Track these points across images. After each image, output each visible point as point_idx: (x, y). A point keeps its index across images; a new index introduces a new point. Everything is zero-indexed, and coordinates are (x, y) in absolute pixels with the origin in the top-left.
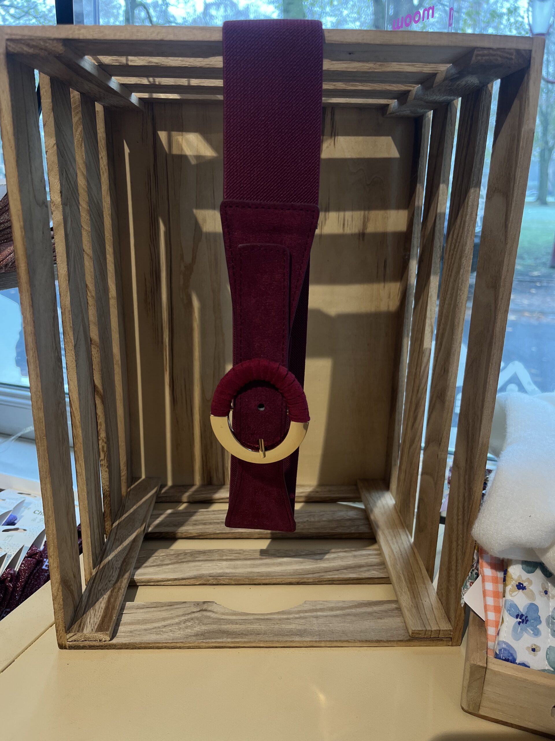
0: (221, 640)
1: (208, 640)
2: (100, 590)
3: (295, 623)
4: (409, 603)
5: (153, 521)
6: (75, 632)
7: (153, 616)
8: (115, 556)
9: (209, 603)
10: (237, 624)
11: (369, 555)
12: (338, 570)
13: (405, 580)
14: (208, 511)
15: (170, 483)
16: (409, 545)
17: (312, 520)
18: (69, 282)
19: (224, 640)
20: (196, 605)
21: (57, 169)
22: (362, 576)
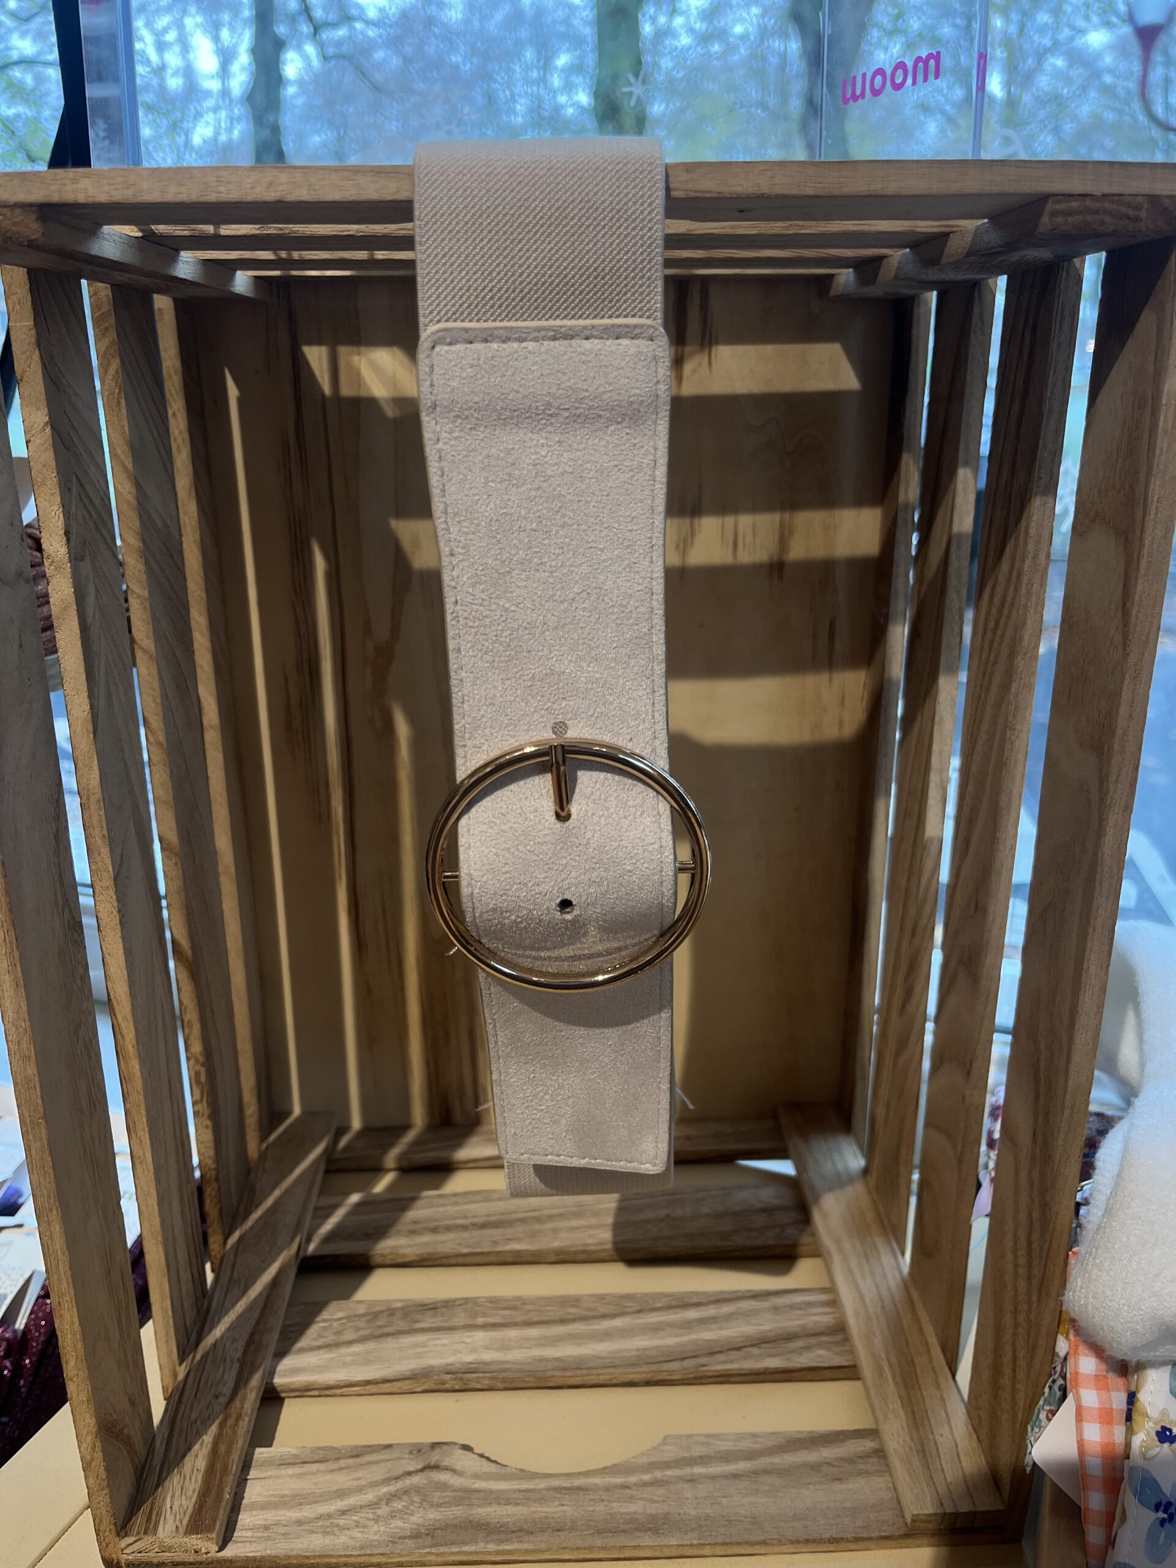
0: (473, 1548)
1: (442, 1549)
2: (196, 1422)
3: (641, 1499)
4: (904, 1441)
5: (320, 1225)
6: (138, 1533)
7: (316, 1484)
8: (229, 1329)
9: (445, 1447)
10: (509, 1504)
11: (810, 1304)
12: (739, 1349)
13: (894, 1378)
14: (441, 1196)
15: (356, 1124)
16: (899, 1278)
17: (678, 1212)
18: (94, 736)
19: (480, 1546)
20: (415, 1452)
21: (56, 479)
22: (794, 1364)
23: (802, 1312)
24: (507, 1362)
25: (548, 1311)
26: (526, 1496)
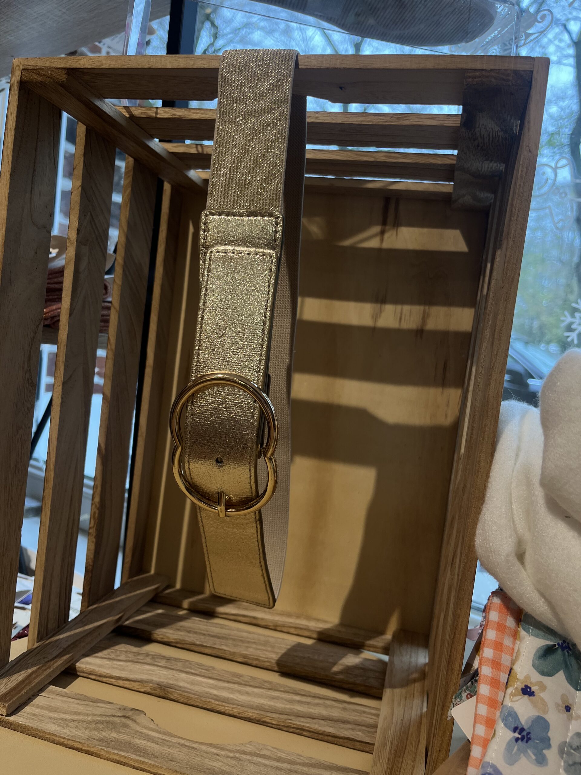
0: (124, 755)
1: (109, 750)
3: (222, 762)
5: (136, 616)
7: (68, 706)
8: (68, 636)
9: (137, 712)
10: (154, 743)
11: (364, 712)
12: (313, 719)
13: (390, 751)
15: (178, 586)
16: (419, 712)
17: (316, 657)
19: (129, 755)
20: (122, 709)
21: (78, 208)
22: (341, 734)
23: (357, 714)
24: (190, 689)
25: (223, 676)
26: (164, 742)
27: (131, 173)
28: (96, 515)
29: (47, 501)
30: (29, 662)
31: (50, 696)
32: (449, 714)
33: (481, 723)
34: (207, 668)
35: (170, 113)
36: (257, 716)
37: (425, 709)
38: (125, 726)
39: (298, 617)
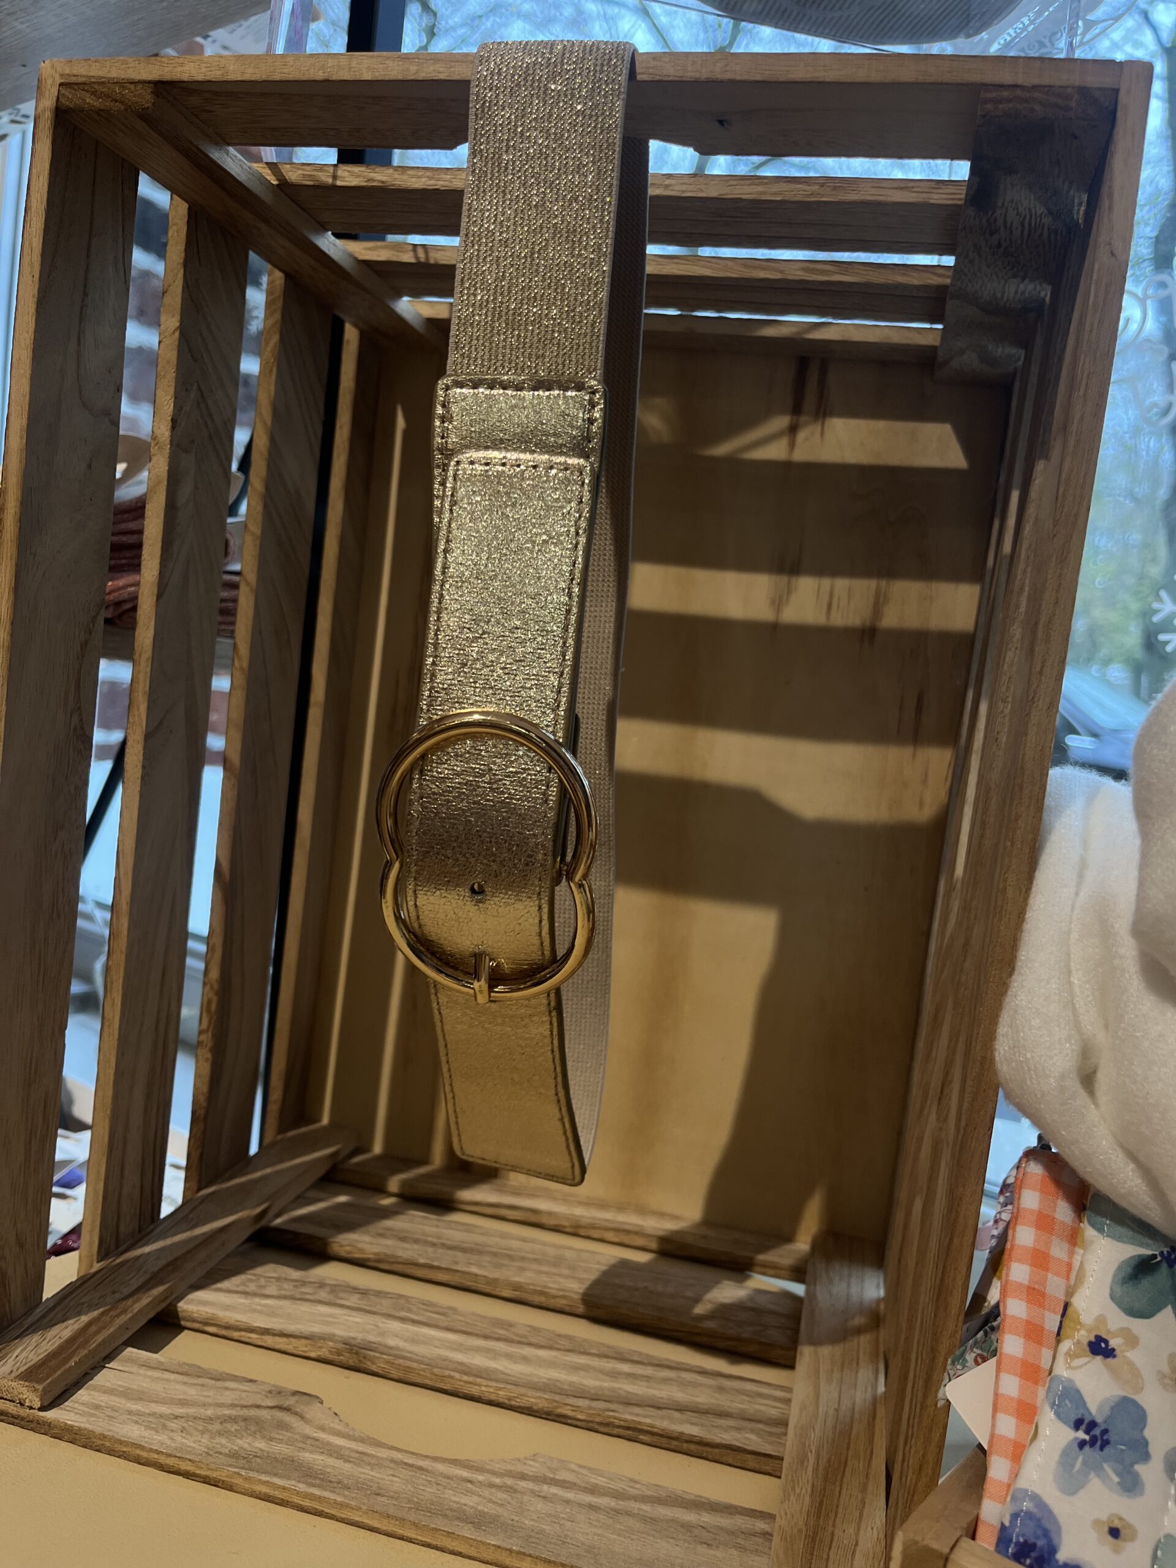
0: (283, 1484)
1: (251, 1474)
2: (83, 1304)
3: (480, 1496)
4: (796, 1525)
5: (295, 1208)
7: (165, 1387)
8: (157, 1250)
9: (305, 1397)
10: (340, 1459)
11: (760, 1395)
12: (659, 1408)
13: (815, 1470)
15: (378, 1148)
16: (869, 1396)
17: (660, 1288)
19: (291, 1483)
20: (274, 1393)
21: (174, 374)
22: (714, 1437)
23: (747, 1399)
24: (410, 1352)
26: (361, 1458)
27: (280, 304)
28: (213, 1007)
29: (114, 978)
30: (84, 1300)
31: (126, 1369)
32: (940, 1395)
33: (1006, 1412)
34: (441, 1310)
35: (364, 177)
36: (546, 1405)
37: (881, 1389)
38: (282, 1426)
39: (621, 1208)
